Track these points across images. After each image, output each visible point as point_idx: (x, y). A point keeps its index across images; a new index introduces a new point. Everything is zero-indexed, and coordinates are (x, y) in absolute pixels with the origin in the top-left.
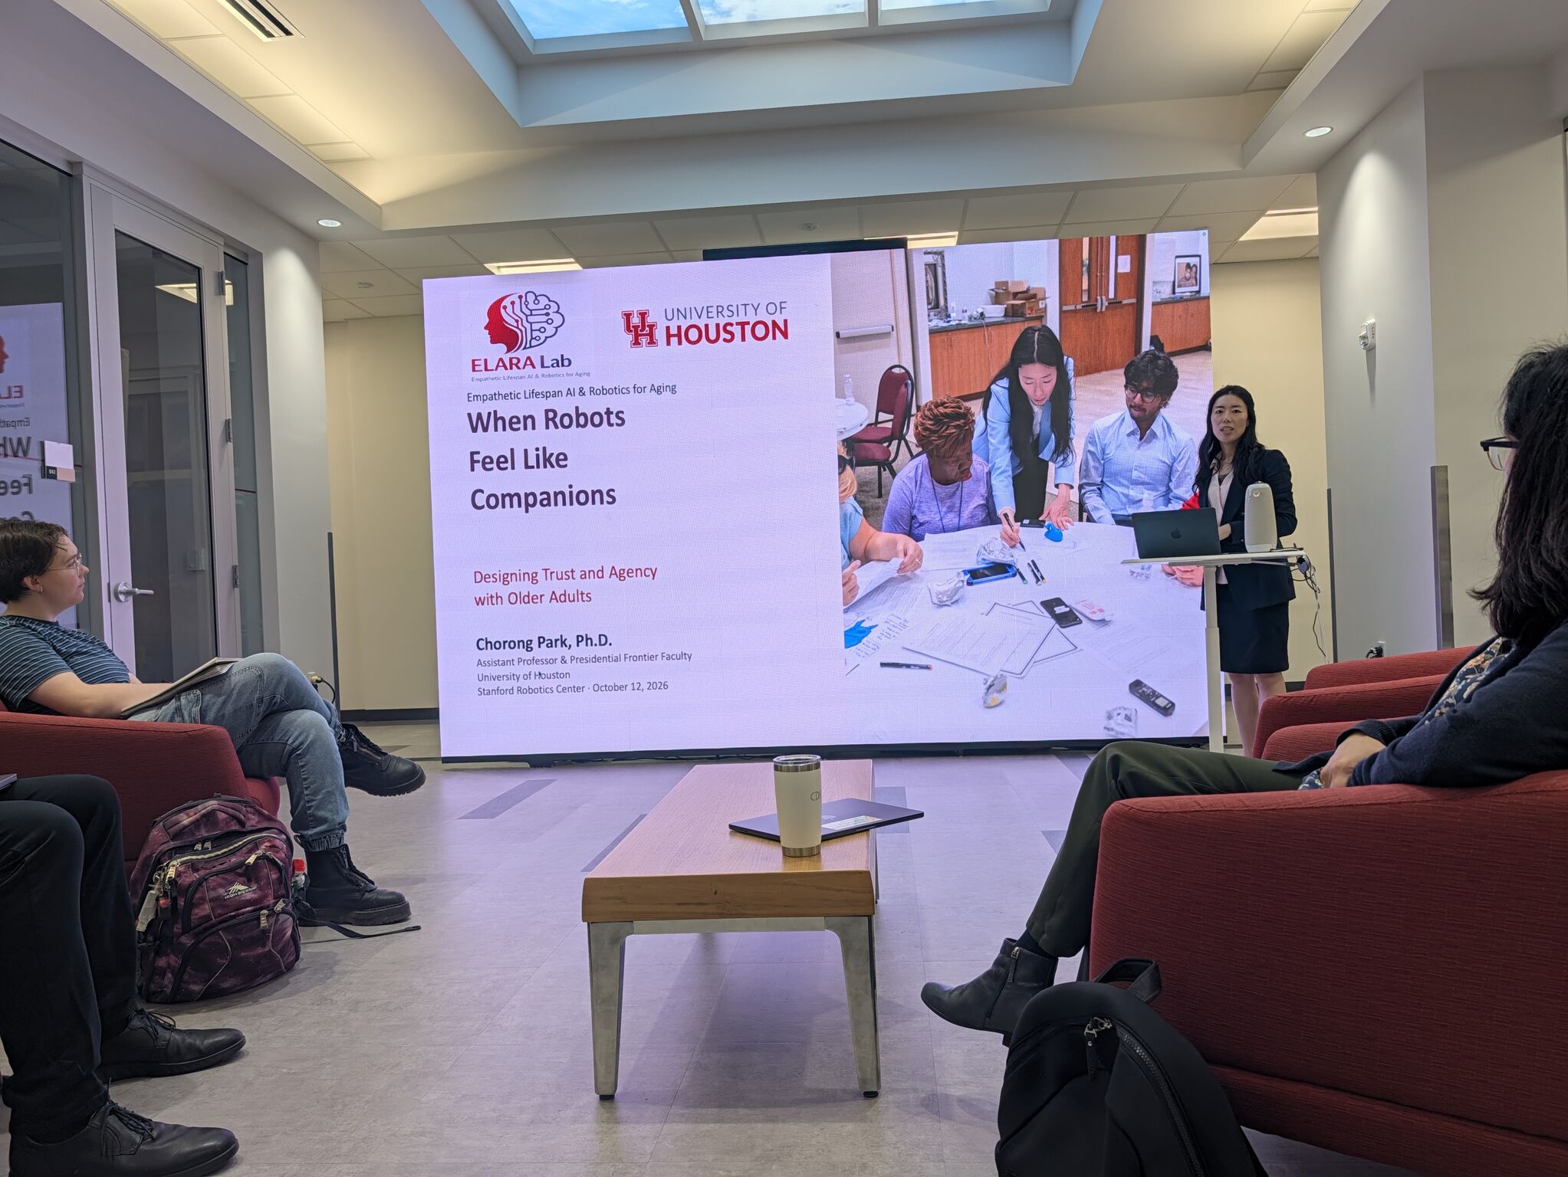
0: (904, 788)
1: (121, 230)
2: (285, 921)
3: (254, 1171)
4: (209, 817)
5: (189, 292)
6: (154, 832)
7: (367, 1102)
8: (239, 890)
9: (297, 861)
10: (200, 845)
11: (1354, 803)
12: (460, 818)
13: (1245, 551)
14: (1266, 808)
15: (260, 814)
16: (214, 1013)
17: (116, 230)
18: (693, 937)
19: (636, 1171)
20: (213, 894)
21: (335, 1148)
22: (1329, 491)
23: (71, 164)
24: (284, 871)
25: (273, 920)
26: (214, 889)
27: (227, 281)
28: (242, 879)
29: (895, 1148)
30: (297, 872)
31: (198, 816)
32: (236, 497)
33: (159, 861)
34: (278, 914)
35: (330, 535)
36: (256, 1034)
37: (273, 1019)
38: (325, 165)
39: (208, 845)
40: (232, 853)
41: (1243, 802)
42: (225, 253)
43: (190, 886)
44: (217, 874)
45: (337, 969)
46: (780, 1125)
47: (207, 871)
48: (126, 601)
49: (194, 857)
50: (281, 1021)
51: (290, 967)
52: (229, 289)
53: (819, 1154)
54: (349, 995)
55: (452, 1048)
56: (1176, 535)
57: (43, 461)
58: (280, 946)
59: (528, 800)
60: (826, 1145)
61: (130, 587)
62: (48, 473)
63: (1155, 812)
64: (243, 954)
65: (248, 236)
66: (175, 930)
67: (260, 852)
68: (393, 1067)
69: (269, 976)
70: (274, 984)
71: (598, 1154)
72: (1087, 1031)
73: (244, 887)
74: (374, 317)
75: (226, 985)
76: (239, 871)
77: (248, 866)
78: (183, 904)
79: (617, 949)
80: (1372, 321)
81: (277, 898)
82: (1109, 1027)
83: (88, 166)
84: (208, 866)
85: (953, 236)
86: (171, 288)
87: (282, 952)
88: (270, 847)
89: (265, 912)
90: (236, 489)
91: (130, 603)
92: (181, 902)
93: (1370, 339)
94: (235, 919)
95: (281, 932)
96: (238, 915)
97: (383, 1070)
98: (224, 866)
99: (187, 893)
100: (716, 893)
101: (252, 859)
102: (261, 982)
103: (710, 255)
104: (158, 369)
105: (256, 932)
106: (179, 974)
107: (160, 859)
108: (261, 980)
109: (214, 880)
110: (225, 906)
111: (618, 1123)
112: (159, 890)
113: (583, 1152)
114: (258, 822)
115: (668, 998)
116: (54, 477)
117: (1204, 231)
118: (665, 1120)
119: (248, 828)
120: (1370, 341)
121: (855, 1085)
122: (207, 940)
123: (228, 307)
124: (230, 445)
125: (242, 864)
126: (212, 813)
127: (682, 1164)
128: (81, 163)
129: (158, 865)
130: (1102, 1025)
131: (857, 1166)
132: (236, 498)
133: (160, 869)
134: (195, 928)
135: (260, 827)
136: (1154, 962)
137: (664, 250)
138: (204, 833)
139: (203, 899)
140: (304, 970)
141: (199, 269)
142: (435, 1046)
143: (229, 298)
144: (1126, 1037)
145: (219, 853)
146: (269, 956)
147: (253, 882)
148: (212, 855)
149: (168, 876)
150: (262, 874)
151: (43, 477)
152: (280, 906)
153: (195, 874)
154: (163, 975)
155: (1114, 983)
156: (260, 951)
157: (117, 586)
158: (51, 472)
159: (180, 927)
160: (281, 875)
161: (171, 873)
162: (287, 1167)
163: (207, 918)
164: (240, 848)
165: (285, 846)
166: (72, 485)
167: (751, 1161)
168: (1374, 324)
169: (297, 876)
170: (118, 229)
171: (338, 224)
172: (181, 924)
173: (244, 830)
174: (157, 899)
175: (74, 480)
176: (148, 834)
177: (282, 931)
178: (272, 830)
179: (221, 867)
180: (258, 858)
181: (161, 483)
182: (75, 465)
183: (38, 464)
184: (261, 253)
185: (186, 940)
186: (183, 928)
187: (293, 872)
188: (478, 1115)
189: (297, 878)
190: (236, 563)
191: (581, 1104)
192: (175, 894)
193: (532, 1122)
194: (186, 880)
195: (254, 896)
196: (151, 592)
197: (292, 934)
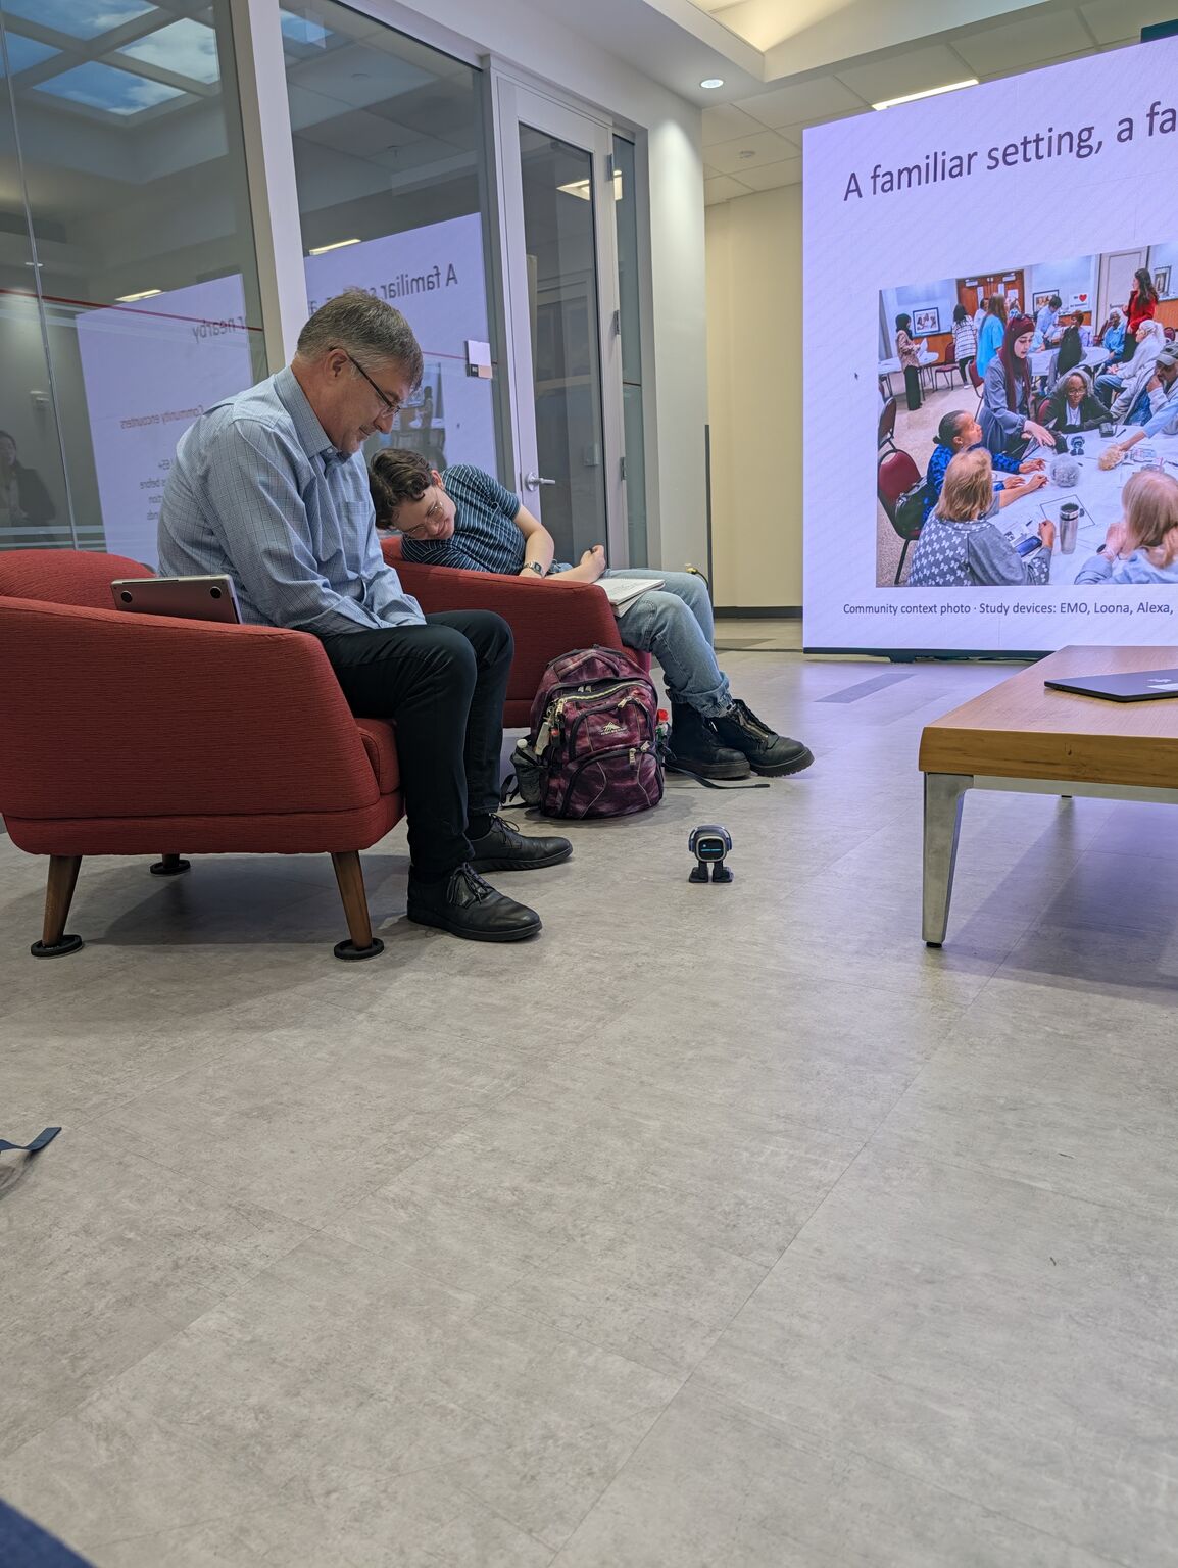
1: (525, 122)
2: (650, 760)
4: (589, 665)
5: (584, 191)
6: (547, 674)
8: (612, 729)
9: (662, 711)
10: (582, 688)
12: (817, 702)
16: (594, 829)
17: (520, 123)
19: (956, 1010)
20: (592, 730)
21: (680, 941)
23: (481, 58)
24: (651, 717)
25: (639, 758)
26: (592, 726)
27: (615, 172)
28: (615, 720)
30: (660, 721)
31: (580, 662)
32: (624, 390)
33: (550, 699)
34: (644, 754)
35: (707, 427)
36: (624, 849)
39: (588, 688)
40: (608, 697)
42: (614, 135)
43: (574, 721)
44: (595, 713)
45: (693, 810)
47: (588, 710)
48: (534, 490)
49: (577, 698)
50: (644, 842)
51: (655, 803)
52: (618, 182)
55: (788, 883)
57: (467, 359)
58: (646, 782)
59: (885, 690)
61: (537, 478)
62: (472, 371)
64: (616, 784)
65: (632, 112)
66: (564, 757)
67: (630, 698)
69: (638, 807)
70: (642, 815)
71: (919, 990)
73: (617, 727)
74: (755, 193)
75: (603, 809)
76: (613, 712)
77: (619, 709)
78: (569, 735)
79: (953, 802)
81: (644, 739)
83: (493, 56)
84: (589, 706)
86: (571, 188)
87: (648, 788)
88: (638, 694)
89: (633, 750)
90: (623, 382)
91: (537, 491)
92: (568, 733)
94: (611, 755)
95: (646, 770)
96: (613, 750)
98: (601, 707)
99: (572, 726)
100: (1070, 754)
101: (623, 703)
103: (1150, 34)
105: (626, 767)
106: (567, 794)
107: (551, 696)
108: (630, 809)
109: (592, 719)
110: (601, 742)
111: (943, 968)
112: (551, 722)
113: (905, 985)
114: (629, 673)
116: (476, 374)
118: (993, 975)
119: (621, 677)
122: (588, 768)
123: (617, 202)
124: (618, 336)
125: (615, 707)
126: (593, 659)
127: (1004, 1013)
128: (489, 55)
129: (550, 701)
132: (623, 394)
133: (551, 705)
134: (578, 757)
135: (630, 677)
138: (585, 678)
139: (584, 734)
140: (666, 807)
141: (591, 155)
142: (772, 879)
143: (618, 195)
145: (597, 696)
146: (636, 788)
147: (624, 724)
148: (592, 697)
149: (558, 711)
150: (631, 717)
151: (468, 375)
152: (645, 747)
153: (578, 712)
154: (556, 795)
156: (629, 783)
157: (527, 477)
158: (474, 369)
159: (567, 755)
160: (647, 721)
161: (560, 708)
163: (587, 750)
164: (614, 694)
165: (650, 695)
166: (491, 381)
167: (1084, 1025)
169: (661, 724)
170: (522, 121)
171: (721, 82)
172: (568, 753)
173: (617, 678)
174: (550, 730)
175: (491, 377)
176: (544, 673)
178: (641, 680)
179: (598, 708)
180: (627, 703)
181: (562, 392)
182: (492, 363)
183: (464, 362)
184: (647, 130)
185: (572, 767)
186: (570, 757)
187: (658, 720)
188: (806, 939)
189: (661, 726)
190: (624, 455)
191: (907, 946)
192: (563, 726)
193: (857, 953)
194: (571, 716)
195: (625, 735)
196: (553, 481)
197: (656, 774)
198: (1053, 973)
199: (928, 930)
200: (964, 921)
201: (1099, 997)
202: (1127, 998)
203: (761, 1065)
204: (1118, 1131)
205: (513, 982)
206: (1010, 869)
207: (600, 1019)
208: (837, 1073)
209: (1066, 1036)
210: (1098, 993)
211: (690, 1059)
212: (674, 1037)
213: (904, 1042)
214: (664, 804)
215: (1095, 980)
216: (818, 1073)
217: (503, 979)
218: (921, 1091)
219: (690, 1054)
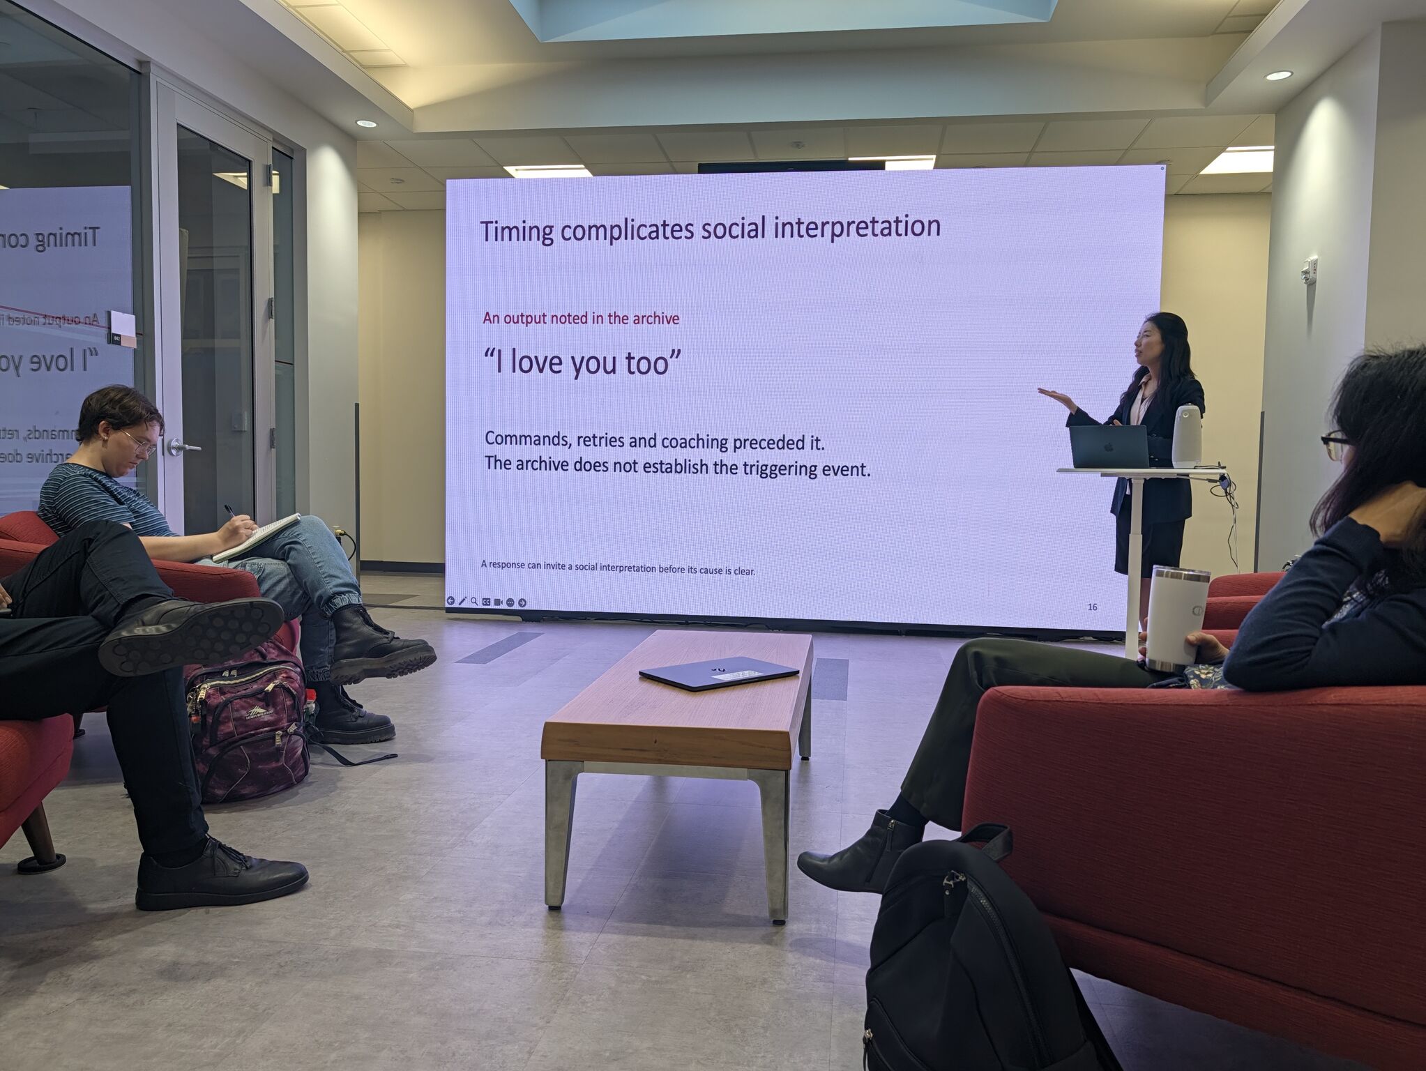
0: (848, 660)
1: (184, 124)
2: (297, 741)
3: (257, 946)
5: (241, 180)
7: (354, 897)
8: (258, 713)
10: (228, 672)
11: (1189, 703)
12: (457, 662)
13: (1171, 467)
14: (1115, 702)
15: (279, 648)
16: (234, 814)
17: (178, 124)
18: (645, 779)
19: (572, 971)
20: (236, 715)
21: (325, 933)
22: (1263, 413)
23: (140, 63)
24: (298, 699)
25: (286, 740)
26: (237, 710)
27: (274, 172)
28: (261, 704)
29: (793, 968)
30: (308, 701)
32: (276, 367)
34: (291, 735)
35: (357, 405)
37: (282, 822)
38: (364, 70)
39: (234, 672)
40: (255, 681)
41: (1097, 696)
42: (273, 148)
43: (217, 707)
44: (241, 698)
45: (339, 784)
46: (698, 942)
47: (233, 695)
48: (177, 455)
49: (222, 682)
50: (289, 825)
51: (300, 780)
52: (276, 180)
53: (728, 968)
54: (347, 807)
55: (429, 857)
56: (1109, 448)
57: (110, 328)
58: (292, 762)
59: (517, 650)
60: (735, 961)
61: (181, 443)
62: (114, 339)
63: (1023, 699)
64: (260, 767)
65: (295, 134)
66: (204, 743)
67: (277, 682)
68: (379, 870)
69: (282, 787)
70: (285, 794)
71: (542, 954)
72: (945, 881)
73: (263, 711)
74: (404, 210)
75: (246, 791)
76: (259, 696)
77: (267, 693)
78: (211, 721)
79: (569, 784)
80: (1314, 257)
81: (290, 721)
82: (963, 879)
83: (153, 63)
84: (233, 690)
85: (932, 159)
86: (227, 176)
87: (293, 768)
88: (287, 677)
89: (280, 732)
90: (276, 361)
91: (180, 457)
92: (210, 720)
93: (1311, 274)
94: (253, 735)
95: (292, 751)
96: (258, 734)
97: (371, 871)
98: (247, 691)
99: (215, 712)
100: (655, 742)
101: (270, 687)
102: (275, 791)
103: (704, 169)
104: (212, 247)
105: (272, 749)
107: (193, 681)
108: (274, 789)
109: (237, 703)
110: (246, 726)
111: (561, 930)
113: (530, 951)
114: (277, 656)
115: (617, 829)
116: (119, 343)
117: (1162, 166)
118: (602, 931)
119: (269, 660)
120: (1311, 276)
121: (766, 914)
122: (231, 752)
123: (274, 195)
124: (272, 321)
125: (262, 691)
127: (611, 967)
128: (149, 62)
129: (192, 687)
130: (957, 877)
131: (759, 980)
132: (276, 369)
133: (193, 691)
134: (220, 742)
135: (278, 660)
136: (1009, 828)
137: (665, 161)
139: (228, 719)
140: (312, 783)
141: (250, 161)
142: (415, 855)
143: (275, 188)
144: (974, 889)
145: (243, 680)
146: (282, 769)
147: (271, 707)
148: (237, 681)
149: (199, 697)
150: (278, 700)
151: (109, 342)
152: (293, 728)
153: (222, 697)
155: (974, 843)
156: (274, 765)
157: (171, 441)
158: (116, 338)
159: (208, 740)
160: (294, 702)
161: (202, 694)
162: (285, 945)
163: (231, 734)
164: (261, 677)
165: (299, 678)
166: (135, 350)
167: (671, 970)
168: (1317, 260)
169: (309, 704)
170: (181, 123)
171: (374, 125)
172: (209, 737)
173: (265, 662)
175: (136, 347)
177: (294, 750)
178: (289, 663)
179: (244, 692)
180: (275, 687)
181: (211, 351)
182: (137, 334)
183: (105, 331)
184: (305, 150)
185: (213, 752)
186: (210, 742)
187: (306, 701)
188: (446, 915)
189: (309, 706)
190: (274, 426)
191: (532, 912)
192: (205, 712)
193: (490, 923)
194: (214, 701)
195: (271, 718)
196: (199, 448)
197: (302, 753)
198: (649, 923)
199: (550, 893)
200: (580, 880)
201: (681, 941)
202: (702, 939)
203: (402, 1056)
204: (694, 1064)
205: (142, 1003)
206: (616, 825)
207: (240, 1032)
208: (471, 1051)
209: (657, 982)
210: (680, 938)
211: (333, 1062)
212: (316, 1041)
213: (529, 1009)
214: (310, 780)
215: (679, 925)
216: (454, 1054)
217: (131, 1001)
218: (543, 1056)
219: (333, 1056)
